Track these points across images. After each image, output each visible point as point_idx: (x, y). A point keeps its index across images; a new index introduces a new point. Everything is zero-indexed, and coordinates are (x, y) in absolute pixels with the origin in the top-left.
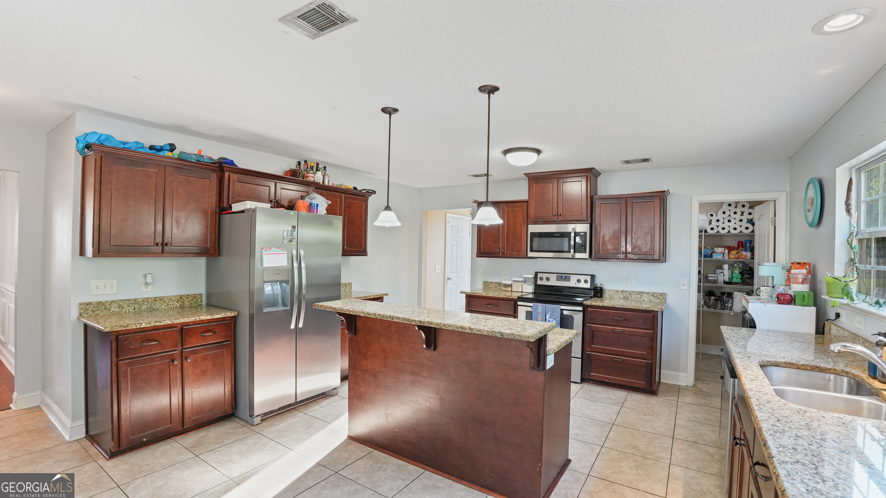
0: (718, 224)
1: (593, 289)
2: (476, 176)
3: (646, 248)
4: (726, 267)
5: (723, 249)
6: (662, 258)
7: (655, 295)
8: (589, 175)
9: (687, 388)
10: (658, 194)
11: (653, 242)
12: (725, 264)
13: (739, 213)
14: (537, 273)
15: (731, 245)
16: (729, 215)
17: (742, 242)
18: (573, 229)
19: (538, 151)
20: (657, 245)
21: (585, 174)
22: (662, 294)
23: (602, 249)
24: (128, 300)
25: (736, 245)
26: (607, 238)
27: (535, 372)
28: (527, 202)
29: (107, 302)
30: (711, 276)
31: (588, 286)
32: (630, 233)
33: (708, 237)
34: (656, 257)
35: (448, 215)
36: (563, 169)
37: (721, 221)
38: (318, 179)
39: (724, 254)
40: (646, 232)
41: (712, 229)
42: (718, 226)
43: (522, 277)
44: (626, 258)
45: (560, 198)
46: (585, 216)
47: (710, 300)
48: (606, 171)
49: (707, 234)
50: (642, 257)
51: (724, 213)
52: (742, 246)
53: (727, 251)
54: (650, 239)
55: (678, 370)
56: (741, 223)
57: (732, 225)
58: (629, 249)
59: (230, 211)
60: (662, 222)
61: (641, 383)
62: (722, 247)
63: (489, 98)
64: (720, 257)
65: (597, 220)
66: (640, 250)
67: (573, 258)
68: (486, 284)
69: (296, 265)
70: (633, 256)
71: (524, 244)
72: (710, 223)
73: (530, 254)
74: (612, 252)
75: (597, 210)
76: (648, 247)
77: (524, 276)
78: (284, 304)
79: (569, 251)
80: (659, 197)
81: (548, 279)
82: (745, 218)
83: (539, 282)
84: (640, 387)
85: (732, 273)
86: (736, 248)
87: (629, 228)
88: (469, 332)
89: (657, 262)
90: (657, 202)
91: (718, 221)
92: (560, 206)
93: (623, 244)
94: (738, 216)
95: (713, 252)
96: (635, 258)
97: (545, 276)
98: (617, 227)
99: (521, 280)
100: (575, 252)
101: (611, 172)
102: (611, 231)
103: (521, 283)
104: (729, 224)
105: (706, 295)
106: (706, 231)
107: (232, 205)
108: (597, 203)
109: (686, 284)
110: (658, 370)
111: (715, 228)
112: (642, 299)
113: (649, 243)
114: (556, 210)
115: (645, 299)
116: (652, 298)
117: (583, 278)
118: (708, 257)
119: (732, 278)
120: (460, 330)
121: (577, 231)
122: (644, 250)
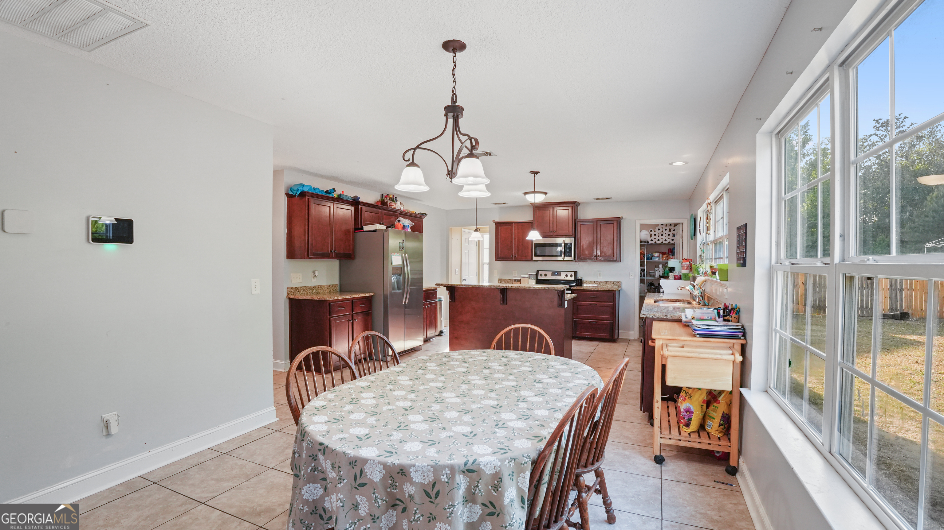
0: (655, 237)
1: (576, 281)
2: (497, 204)
3: (609, 253)
4: (660, 266)
5: (659, 254)
6: (618, 259)
7: (615, 283)
8: (573, 205)
9: (634, 340)
10: (616, 219)
11: (613, 249)
12: (660, 264)
13: (668, 230)
14: (538, 272)
15: (664, 251)
16: (662, 231)
17: (671, 249)
18: (564, 241)
19: (546, 193)
20: (615, 251)
21: (571, 205)
22: (619, 282)
23: (582, 254)
24: (307, 287)
25: (667, 251)
26: (585, 247)
27: (560, 308)
28: (532, 222)
29: (299, 287)
30: (652, 272)
31: (573, 278)
32: (599, 243)
33: (649, 246)
34: (615, 258)
35: (463, 230)
36: (557, 202)
37: (657, 235)
38: (398, 207)
39: (659, 257)
40: (609, 243)
41: (652, 240)
42: (655, 239)
43: (527, 274)
44: (597, 259)
45: (555, 220)
46: (571, 232)
47: (651, 289)
48: (583, 203)
49: (648, 244)
50: (606, 258)
51: (659, 229)
52: (671, 252)
53: (661, 255)
54: (611, 247)
55: (629, 330)
56: (669, 237)
57: (664, 237)
58: (599, 254)
59: (362, 230)
60: (618, 237)
61: (606, 335)
62: (658, 252)
63: (535, 176)
64: (657, 259)
65: (578, 235)
66: (605, 254)
67: (563, 260)
68: (500, 281)
69: (405, 264)
70: (601, 258)
71: (530, 251)
72: (651, 236)
73: (535, 258)
74: (588, 255)
75: (579, 229)
76: (610, 252)
77: (529, 273)
78: (399, 289)
79: (561, 256)
80: (616, 221)
81: (546, 275)
82: (671, 233)
83: (540, 278)
84: (607, 338)
85: (664, 270)
86: (667, 253)
87: (599, 240)
88: (533, 288)
89: (615, 262)
90: (615, 224)
91: (655, 235)
92: (555, 226)
93: (595, 250)
94: (667, 232)
95: (653, 256)
96: (602, 259)
97: (543, 273)
98: (591, 239)
99: (527, 276)
100: (565, 256)
101: (587, 203)
102: (588, 242)
103: (527, 279)
104: (662, 237)
105: (649, 286)
106: (648, 242)
107: (364, 227)
108: (579, 224)
109: (633, 275)
110: (616, 331)
111: (654, 240)
112: (607, 286)
113: (611, 250)
114: (552, 228)
115: (609, 286)
116: (613, 285)
117: (569, 274)
118: (650, 259)
119: (665, 273)
120: (528, 288)
121: (566, 242)
122: (608, 254)
